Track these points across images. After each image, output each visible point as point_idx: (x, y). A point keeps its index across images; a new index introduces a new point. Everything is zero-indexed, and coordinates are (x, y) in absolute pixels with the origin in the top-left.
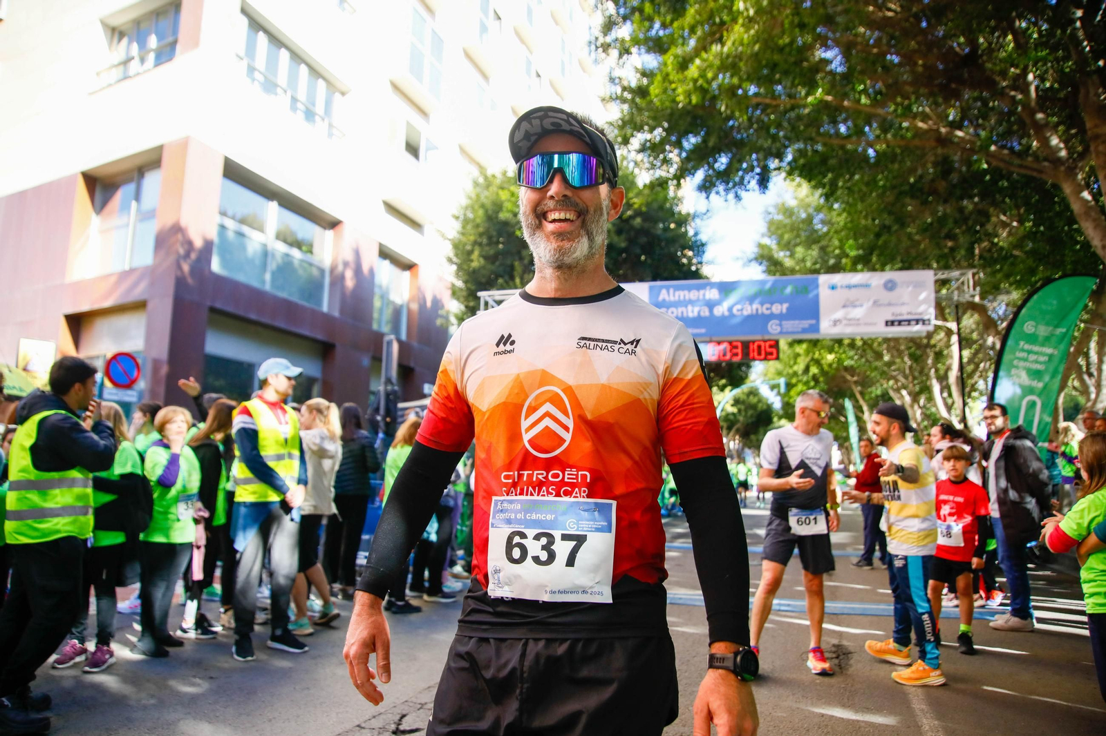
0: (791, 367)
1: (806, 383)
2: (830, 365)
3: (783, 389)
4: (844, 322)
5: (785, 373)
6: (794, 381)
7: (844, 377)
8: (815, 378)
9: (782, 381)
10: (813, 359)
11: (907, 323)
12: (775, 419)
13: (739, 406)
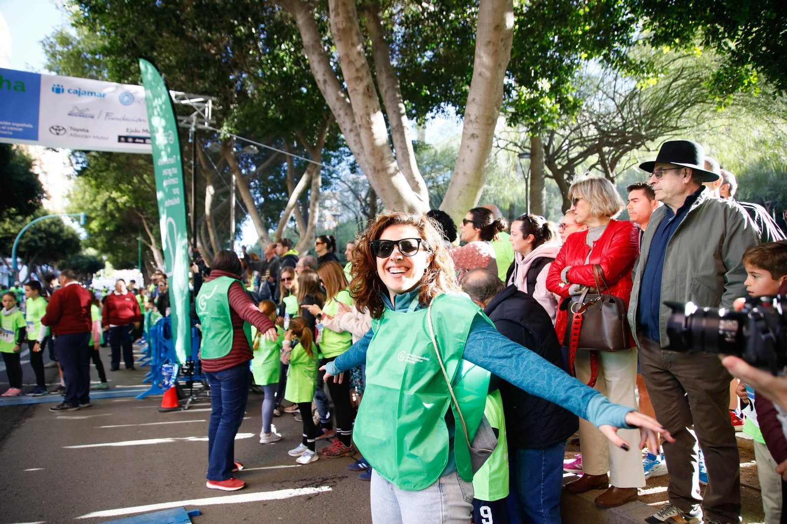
0: (92, 202)
1: (104, 217)
2: (124, 204)
3: (82, 222)
4: (70, 131)
5: (86, 208)
6: (93, 215)
7: (137, 215)
8: (112, 215)
9: (82, 214)
10: (110, 198)
11: (142, 141)
12: (83, 248)
13: (40, 235)
